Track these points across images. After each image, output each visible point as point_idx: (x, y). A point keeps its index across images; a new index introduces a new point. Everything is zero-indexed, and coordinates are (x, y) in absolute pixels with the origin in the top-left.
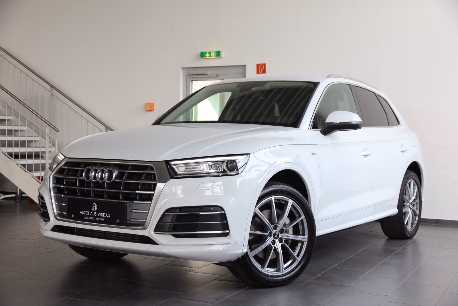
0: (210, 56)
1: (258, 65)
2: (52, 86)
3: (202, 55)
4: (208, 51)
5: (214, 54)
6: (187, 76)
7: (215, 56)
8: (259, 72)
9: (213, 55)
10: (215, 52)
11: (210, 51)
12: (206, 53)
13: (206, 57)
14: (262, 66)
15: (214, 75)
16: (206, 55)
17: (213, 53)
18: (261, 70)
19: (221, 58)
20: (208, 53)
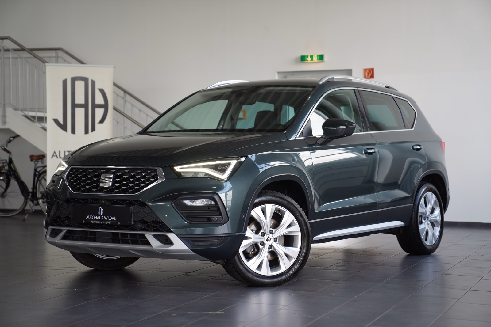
0: (312, 60)
1: (365, 70)
3: (303, 59)
4: (309, 54)
5: (316, 58)
8: (367, 77)
9: (315, 59)
10: (317, 56)
11: (311, 54)
12: (308, 56)
13: (307, 60)
14: (370, 71)
17: (315, 57)
18: (368, 75)
19: (324, 61)
20: (309, 57)
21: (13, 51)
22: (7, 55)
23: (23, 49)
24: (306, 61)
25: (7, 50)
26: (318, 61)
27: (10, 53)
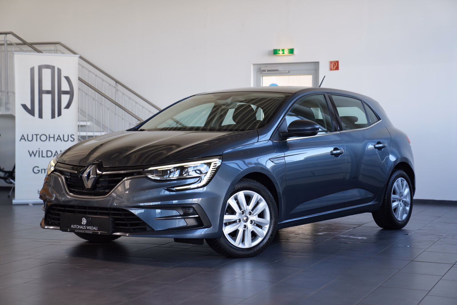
0: (283, 53)
2: (117, 82)
3: (275, 52)
4: (281, 48)
5: (287, 51)
6: (257, 72)
7: (288, 53)
8: (332, 69)
9: (286, 52)
10: (288, 49)
11: (283, 48)
12: (279, 50)
13: (279, 54)
14: (335, 64)
15: (286, 71)
16: (280, 52)
17: (286, 50)
18: (334, 67)
19: (294, 55)
20: (281, 50)
21: (15, 45)
22: (10, 48)
23: (24, 43)
25: (11, 44)
27: (13, 46)
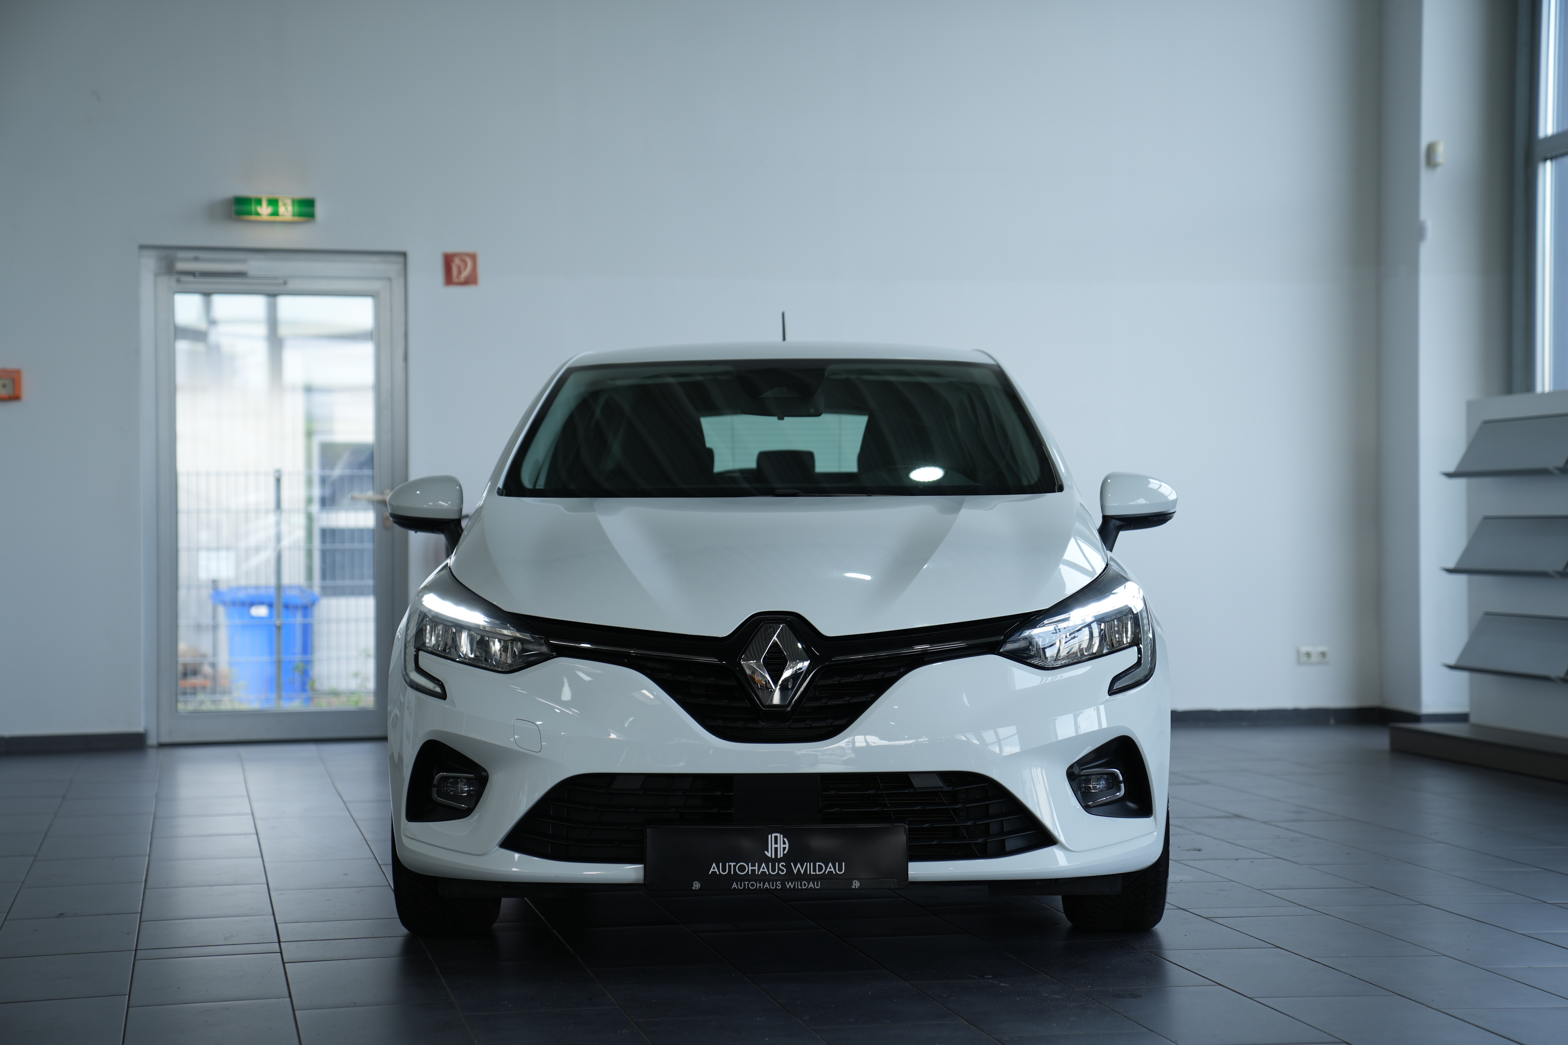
0: (275, 213)
1: (448, 257)
3: (239, 207)
4: (264, 194)
5: (290, 208)
8: (454, 280)
9: (286, 210)
10: (294, 201)
11: (271, 196)
13: (258, 214)
14: (464, 261)
15: (276, 278)
16: (259, 209)
17: (285, 205)
18: (459, 274)
19: (316, 222)
20: (264, 203)
24: (253, 217)
26: (296, 219)
